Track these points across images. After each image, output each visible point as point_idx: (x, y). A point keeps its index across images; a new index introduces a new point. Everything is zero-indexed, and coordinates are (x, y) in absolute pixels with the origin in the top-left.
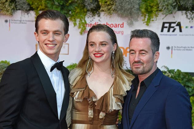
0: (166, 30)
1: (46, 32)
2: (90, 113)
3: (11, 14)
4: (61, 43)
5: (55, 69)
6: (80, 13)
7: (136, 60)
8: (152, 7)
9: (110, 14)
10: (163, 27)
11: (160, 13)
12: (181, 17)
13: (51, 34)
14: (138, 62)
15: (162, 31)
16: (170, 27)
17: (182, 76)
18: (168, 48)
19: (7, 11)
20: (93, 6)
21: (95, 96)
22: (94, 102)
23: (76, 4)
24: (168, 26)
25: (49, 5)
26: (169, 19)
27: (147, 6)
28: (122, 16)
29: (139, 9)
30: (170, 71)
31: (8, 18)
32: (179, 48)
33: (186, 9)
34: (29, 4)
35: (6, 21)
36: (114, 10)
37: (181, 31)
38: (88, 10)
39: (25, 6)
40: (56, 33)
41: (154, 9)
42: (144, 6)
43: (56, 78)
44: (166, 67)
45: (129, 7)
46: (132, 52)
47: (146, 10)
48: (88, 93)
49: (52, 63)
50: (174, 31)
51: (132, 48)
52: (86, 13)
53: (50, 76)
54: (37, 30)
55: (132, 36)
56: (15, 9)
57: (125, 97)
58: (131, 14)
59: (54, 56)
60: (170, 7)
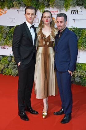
0: (72, 13)
1: (29, 14)
2: (44, 43)
3: (19, 8)
4: (34, 19)
5: (32, 28)
6: (42, 7)
7: (59, 25)
8: (68, 4)
9: (53, 7)
10: (72, 12)
11: (71, 7)
12: (78, 8)
13: (31, 14)
14: (60, 26)
15: (71, 13)
16: (74, 12)
17: (77, 30)
18: (73, 20)
19: (18, 7)
20: (47, 4)
21: (46, 36)
22: (45, 39)
23: (41, 4)
24: (73, 12)
25: (32, 4)
26: (74, 9)
27: (66, 4)
28: (57, 8)
29: (63, 5)
30: (74, 28)
31: (18, 10)
32: (77, 20)
33: (80, 5)
34: (25, 4)
35: (17, 11)
36: (55, 6)
37: (78, 13)
38: (45, 6)
39: (24, 5)
40: (32, 14)
41: (69, 5)
42: (65, 4)
43: (32, 31)
44: (72, 27)
45: (60, 4)
46: (58, 22)
47: (66, 5)
48: (43, 36)
49: (31, 25)
50: (75, 13)
51: (58, 21)
52: (44, 7)
53: (30, 30)
54: (25, 13)
55: (57, 16)
56: (20, 6)
57: (56, 37)
58: (60, 7)
59: (31, 23)
60: (74, 4)
